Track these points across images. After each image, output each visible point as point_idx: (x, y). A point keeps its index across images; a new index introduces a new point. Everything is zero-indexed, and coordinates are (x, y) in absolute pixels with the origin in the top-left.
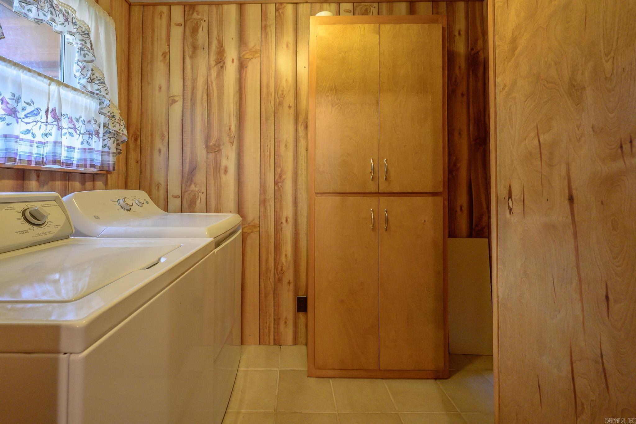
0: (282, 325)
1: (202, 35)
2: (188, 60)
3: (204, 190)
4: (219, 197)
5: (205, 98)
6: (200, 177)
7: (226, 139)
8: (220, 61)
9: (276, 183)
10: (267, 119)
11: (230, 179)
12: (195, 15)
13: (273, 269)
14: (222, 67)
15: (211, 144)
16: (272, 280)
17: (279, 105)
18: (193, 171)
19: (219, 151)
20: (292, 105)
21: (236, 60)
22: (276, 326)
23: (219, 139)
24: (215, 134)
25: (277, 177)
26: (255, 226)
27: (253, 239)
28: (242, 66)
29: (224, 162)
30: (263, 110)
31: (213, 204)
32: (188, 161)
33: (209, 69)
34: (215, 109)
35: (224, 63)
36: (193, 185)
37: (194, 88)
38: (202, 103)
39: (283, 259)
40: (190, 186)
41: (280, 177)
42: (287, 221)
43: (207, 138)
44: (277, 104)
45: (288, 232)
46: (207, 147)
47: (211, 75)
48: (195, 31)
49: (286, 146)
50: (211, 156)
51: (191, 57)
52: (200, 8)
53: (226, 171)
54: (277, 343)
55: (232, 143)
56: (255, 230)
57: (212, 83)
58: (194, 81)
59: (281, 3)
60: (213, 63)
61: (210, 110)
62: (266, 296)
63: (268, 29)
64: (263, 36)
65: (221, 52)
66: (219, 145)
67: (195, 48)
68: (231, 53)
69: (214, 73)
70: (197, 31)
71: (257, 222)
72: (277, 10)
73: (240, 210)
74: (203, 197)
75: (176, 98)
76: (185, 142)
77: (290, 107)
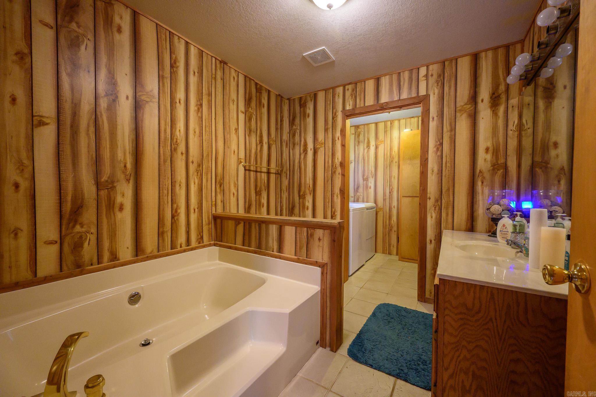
0: (392, 247)
1: (361, 137)
2: (356, 147)
3: (362, 195)
4: (367, 198)
5: (363, 161)
6: (361, 190)
7: (370, 176)
8: (368, 146)
9: (390, 193)
10: (386, 168)
11: (372, 191)
12: (359, 130)
13: (388, 226)
14: (369, 148)
15: (365, 178)
16: (388, 229)
17: (391, 162)
18: (358, 188)
19: (368, 180)
20: (397, 161)
21: (374, 146)
22: (389, 247)
23: (368, 176)
24: (366, 174)
25: (390, 190)
26: (381, 209)
27: (380, 214)
28: (377, 148)
29: (370, 184)
30: (385, 164)
31: (365, 200)
32: (356, 184)
33: (364, 150)
34: (366, 164)
35: (370, 147)
36: (358, 193)
37: (358, 157)
38: (361, 163)
39: (392, 222)
40: (357, 193)
41: (392, 190)
42: (394, 207)
43: (363, 176)
44: (391, 161)
45: (394, 212)
46: (363, 179)
47: (365, 152)
48: (359, 136)
49: (394, 178)
50: (365, 182)
51: (358, 146)
52: (361, 127)
53: (370, 188)
54: (390, 254)
55: (373, 177)
56: (381, 210)
57: (365, 155)
58: (359, 154)
59: (393, 121)
60: (365, 147)
61: (364, 165)
62: (385, 235)
63: (387, 132)
64: (385, 135)
65: (369, 143)
66: (368, 178)
67: (359, 142)
68: (373, 143)
69: (366, 151)
70: (360, 136)
71: (382, 207)
72: (391, 124)
73: (375, 202)
74: (362, 197)
75: (352, 161)
76: (355, 177)
77: (396, 162)
